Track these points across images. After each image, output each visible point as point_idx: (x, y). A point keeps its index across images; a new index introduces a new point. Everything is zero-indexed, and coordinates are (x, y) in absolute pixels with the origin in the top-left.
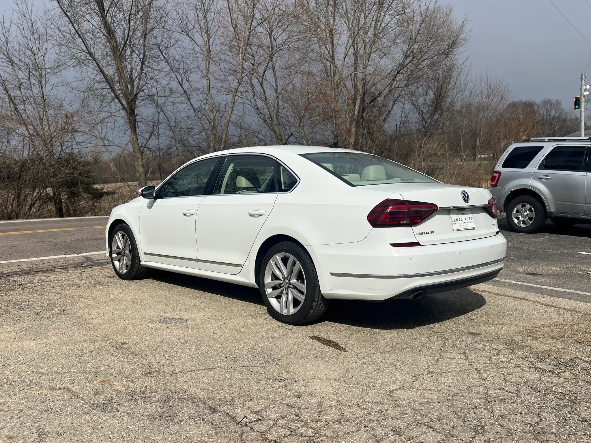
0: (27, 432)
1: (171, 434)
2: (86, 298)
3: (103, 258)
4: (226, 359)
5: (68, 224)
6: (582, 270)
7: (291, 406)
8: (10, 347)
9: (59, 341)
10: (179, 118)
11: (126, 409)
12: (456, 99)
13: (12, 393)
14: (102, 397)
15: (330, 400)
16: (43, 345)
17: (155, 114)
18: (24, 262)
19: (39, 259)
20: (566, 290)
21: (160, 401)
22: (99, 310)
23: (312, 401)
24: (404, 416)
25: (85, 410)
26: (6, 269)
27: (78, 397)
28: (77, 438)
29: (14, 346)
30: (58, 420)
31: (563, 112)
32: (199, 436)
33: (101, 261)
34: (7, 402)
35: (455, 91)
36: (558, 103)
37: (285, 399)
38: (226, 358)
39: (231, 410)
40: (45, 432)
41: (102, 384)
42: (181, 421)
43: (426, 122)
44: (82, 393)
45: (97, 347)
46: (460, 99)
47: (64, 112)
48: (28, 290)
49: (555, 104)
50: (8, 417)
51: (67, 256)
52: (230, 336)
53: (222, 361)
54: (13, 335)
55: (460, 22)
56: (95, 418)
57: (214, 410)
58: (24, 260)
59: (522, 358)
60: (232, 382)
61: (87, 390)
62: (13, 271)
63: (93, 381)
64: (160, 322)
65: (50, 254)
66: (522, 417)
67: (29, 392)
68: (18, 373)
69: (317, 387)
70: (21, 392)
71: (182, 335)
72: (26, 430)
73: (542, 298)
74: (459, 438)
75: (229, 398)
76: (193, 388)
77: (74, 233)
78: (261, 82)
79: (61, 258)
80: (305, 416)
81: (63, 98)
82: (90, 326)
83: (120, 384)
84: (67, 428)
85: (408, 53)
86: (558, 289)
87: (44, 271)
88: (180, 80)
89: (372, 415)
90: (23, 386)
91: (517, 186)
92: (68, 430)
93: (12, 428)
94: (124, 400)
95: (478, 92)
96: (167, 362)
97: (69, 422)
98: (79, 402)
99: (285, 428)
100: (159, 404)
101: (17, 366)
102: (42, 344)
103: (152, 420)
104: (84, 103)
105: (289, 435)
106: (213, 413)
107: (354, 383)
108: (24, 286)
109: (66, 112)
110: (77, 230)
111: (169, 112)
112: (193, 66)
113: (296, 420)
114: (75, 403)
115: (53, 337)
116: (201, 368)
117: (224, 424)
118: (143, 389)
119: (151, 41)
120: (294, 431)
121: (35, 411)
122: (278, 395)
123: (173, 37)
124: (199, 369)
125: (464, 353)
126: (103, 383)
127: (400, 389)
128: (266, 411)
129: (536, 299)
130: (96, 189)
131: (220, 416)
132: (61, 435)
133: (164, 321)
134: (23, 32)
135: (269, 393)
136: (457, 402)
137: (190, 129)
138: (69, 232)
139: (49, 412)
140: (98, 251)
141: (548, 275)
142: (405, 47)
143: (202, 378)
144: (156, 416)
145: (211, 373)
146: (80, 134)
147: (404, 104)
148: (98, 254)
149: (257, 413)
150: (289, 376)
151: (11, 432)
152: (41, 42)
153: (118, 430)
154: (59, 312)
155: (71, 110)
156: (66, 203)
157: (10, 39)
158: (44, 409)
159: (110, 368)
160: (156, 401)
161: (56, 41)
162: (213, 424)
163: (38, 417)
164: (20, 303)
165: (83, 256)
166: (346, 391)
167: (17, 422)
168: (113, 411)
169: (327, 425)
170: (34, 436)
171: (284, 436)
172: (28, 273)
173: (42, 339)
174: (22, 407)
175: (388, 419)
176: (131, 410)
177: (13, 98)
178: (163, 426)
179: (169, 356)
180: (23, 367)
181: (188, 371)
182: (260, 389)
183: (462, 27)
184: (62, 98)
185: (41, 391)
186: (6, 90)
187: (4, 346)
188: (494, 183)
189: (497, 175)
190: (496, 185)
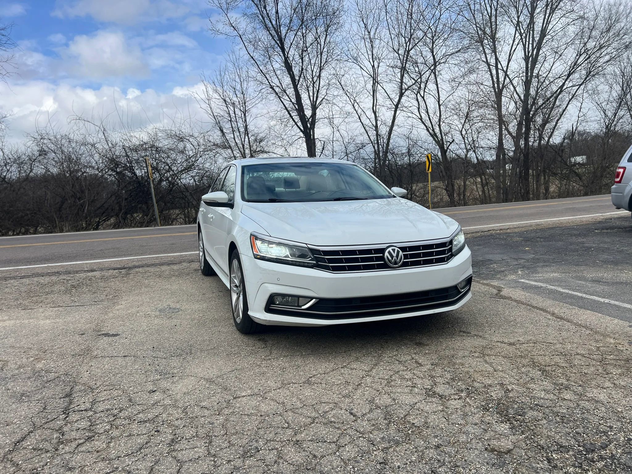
64: (160, 310)
86: (603, 300)
133: (164, 310)
149: (95, 403)
188: (618, 180)
189: (621, 171)
190: (620, 182)
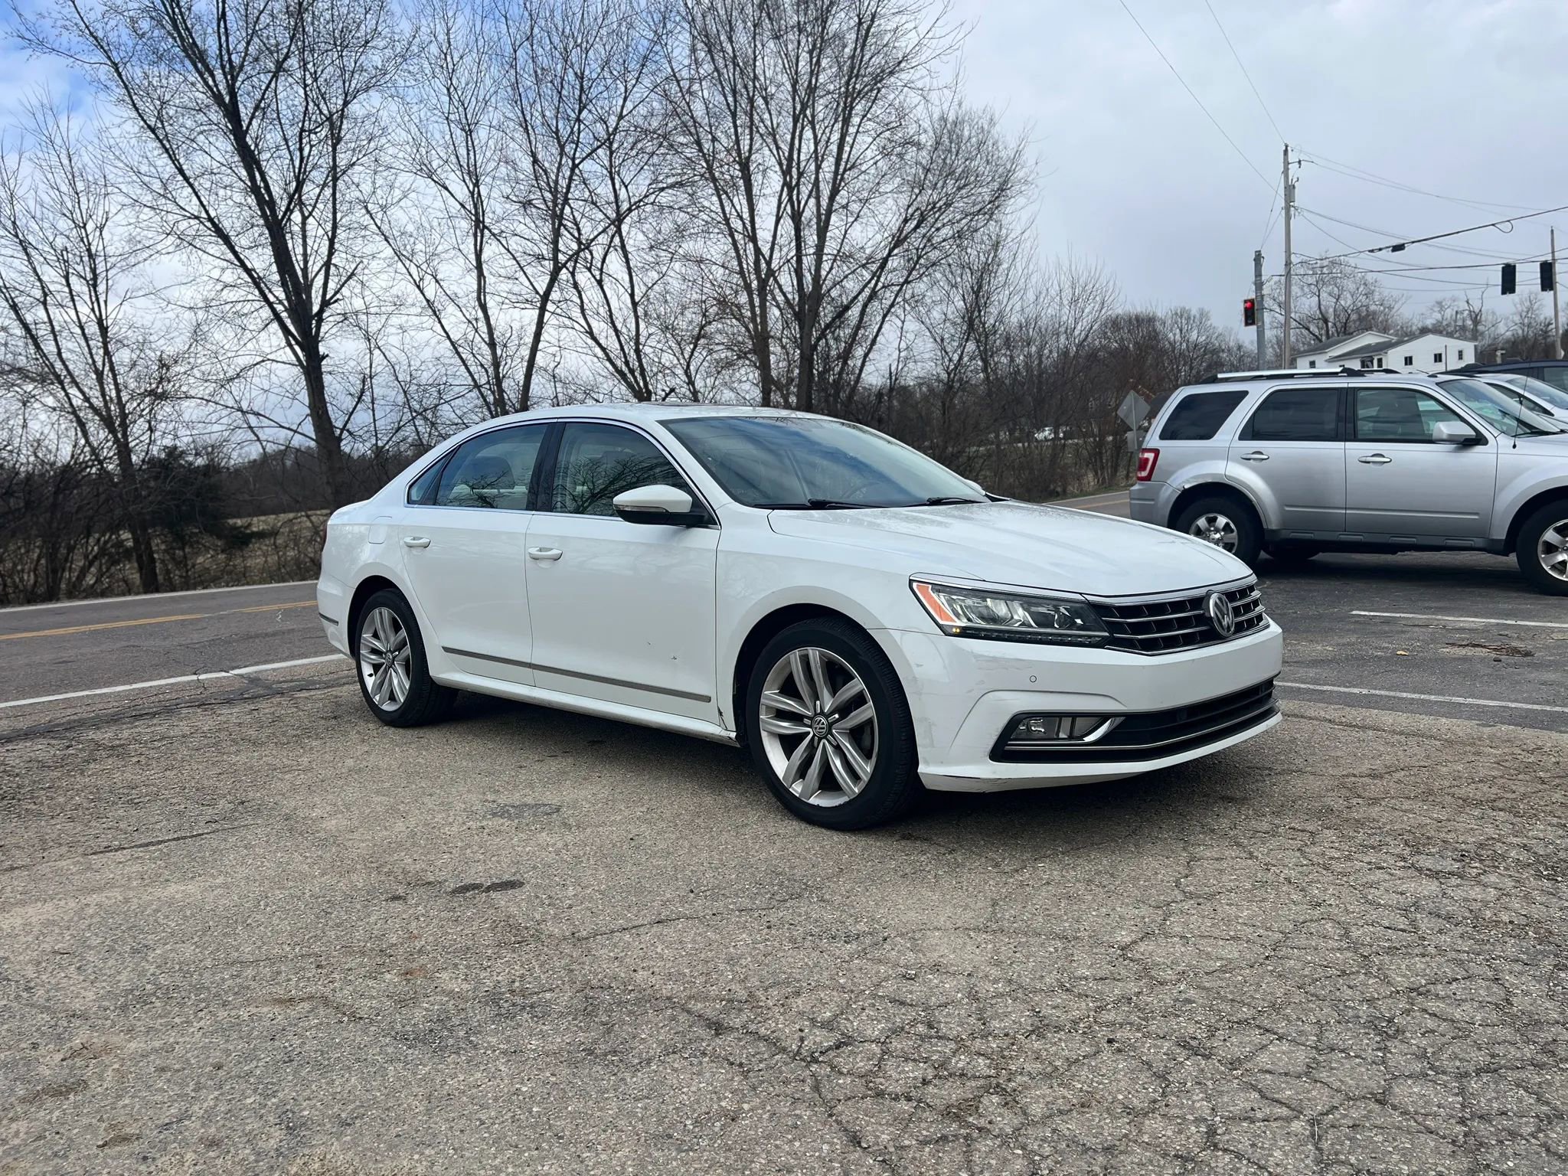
0: (253, 1125)
1: (636, 1099)
2: (287, 769)
3: (289, 678)
4: (692, 895)
5: (185, 606)
6: (1382, 649)
7: (903, 1003)
8: (135, 900)
9: (258, 877)
10: (415, 364)
11: (494, 1040)
12: (1008, 309)
13: (177, 1020)
14: (419, 1014)
15: (989, 981)
16: (219, 891)
17: (361, 355)
18: (100, 695)
19: (135, 686)
20: (1373, 692)
21: (572, 1012)
22: (330, 797)
23: (947, 986)
24: (1189, 1007)
25: (390, 1050)
26: (58, 715)
27: (355, 1018)
28: (394, 1131)
29: (146, 898)
30: (327, 1084)
31: (1214, 333)
32: (711, 1099)
33: (285, 686)
34: (171, 1045)
35: (1007, 292)
36: (1203, 315)
37: (879, 985)
38: (692, 892)
39: (760, 1022)
40: (303, 1120)
41: (408, 981)
42: (649, 1061)
43: (950, 360)
44: (364, 1007)
45: (360, 886)
46: (1018, 307)
47: (153, 354)
48: (135, 759)
49: (1198, 316)
50: (188, 1086)
51: (202, 677)
52: (678, 839)
53: (683, 900)
54: (134, 869)
55: (1013, 145)
56: (423, 1071)
57: (718, 1028)
58: (98, 691)
59: (1373, 848)
60: (732, 950)
61: (373, 997)
62: (75, 717)
63: (383, 973)
64: (494, 815)
65: (159, 674)
66: (1465, 989)
67: (222, 1014)
68: (177, 967)
69: (942, 948)
70: (200, 1014)
71: (560, 845)
72: (251, 1117)
73: (1332, 712)
74: (1352, 1054)
75: (742, 994)
76: (641, 975)
77: (205, 625)
78: (598, 278)
79: (189, 682)
80: (950, 1025)
81: (148, 324)
82: (322, 835)
83: (454, 976)
84: (358, 1103)
85: (910, 211)
86: (1356, 691)
87: (154, 715)
88: (417, 280)
89: (1109, 1010)
90: (204, 1000)
91: (1195, 477)
92: (362, 1110)
93: (208, 1117)
94: (478, 1017)
95: (1053, 292)
96: (552, 912)
97: (356, 1086)
98: (365, 1032)
99: (914, 1060)
100: (574, 1019)
101: (168, 947)
102: (217, 887)
103: (574, 1064)
104: (197, 334)
105: (935, 1077)
106: (717, 1034)
107: (1026, 934)
108: (120, 750)
109: (158, 353)
110: (210, 618)
111: (395, 351)
112: (446, 246)
113: (931, 1037)
114: (353, 1033)
115: (239, 869)
116: (640, 922)
117: (760, 1062)
118: (517, 984)
119: (347, 192)
120: (943, 1065)
121: (255, 1062)
122: (857, 975)
123: (397, 184)
124: (636, 923)
125: (1238, 845)
126: (409, 976)
127: (1141, 939)
128: (847, 1019)
129: (1322, 714)
130: (235, 528)
131: (740, 1040)
132: (349, 1125)
133: (502, 812)
134: (50, 176)
135: (834, 972)
136: (1292, 962)
137: (442, 387)
138: (192, 622)
139: (295, 1063)
140: (273, 661)
141: (1315, 663)
142: (904, 200)
143: (652, 945)
144: (579, 1052)
145: (670, 932)
146: (193, 403)
147: (903, 322)
148: (274, 670)
149: (828, 1025)
150: (862, 927)
151: (210, 1127)
152: (92, 199)
153: (496, 1100)
154: (231, 806)
155: (170, 350)
156: (163, 561)
157: (19, 192)
158: (279, 1057)
159: (412, 937)
160: (561, 1015)
161: (127, 195)
162: (732, 1064)
163: (269, 1080)
164: (126, 791)
165: (241, 676)
166: (1018, 955)
167: (216, 1098)
168: (464, 1049)
169: (1013, 1044)
170: (278, 1134)
171: (925, 1082)
172: (114, 719)
173: (212, 876)
174: (216, 1056)
175: (1154, 1019)
176: (508, 1042)
177: (32, 327)
178: (606, 1077)
179: (550, 897)
180: (188, 951)
181: (612, 932)
182: (806, 964)
183: (1019, 153)
184: (145, 323)
185: (254, 1010)
186: (14, 307)
187: (121, 898)
188: (1144, 474)
189: (1150, 456)
190: (1148, 478)
